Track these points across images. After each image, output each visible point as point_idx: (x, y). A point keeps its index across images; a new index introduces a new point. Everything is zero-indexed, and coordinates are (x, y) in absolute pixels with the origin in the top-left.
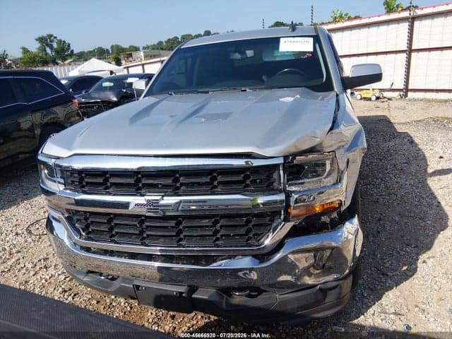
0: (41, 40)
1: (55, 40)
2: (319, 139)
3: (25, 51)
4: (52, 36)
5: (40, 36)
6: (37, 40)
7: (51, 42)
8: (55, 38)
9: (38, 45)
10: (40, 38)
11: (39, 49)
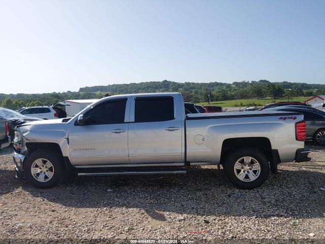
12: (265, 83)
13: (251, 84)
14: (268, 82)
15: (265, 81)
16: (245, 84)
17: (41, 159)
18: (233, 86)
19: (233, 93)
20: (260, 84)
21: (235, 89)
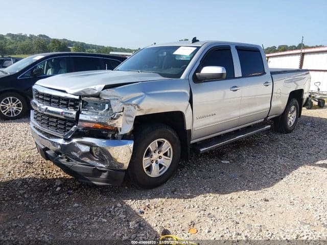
2: (97, 91)
12: (45, 38)
13: (29, 38)
14: (48, 37)
15: (45, 36)
16: (22, 38)
17: (156, 141)
18: (8, 38)
19: (10, 47)
20: (39, 39)
21: (11, 42)
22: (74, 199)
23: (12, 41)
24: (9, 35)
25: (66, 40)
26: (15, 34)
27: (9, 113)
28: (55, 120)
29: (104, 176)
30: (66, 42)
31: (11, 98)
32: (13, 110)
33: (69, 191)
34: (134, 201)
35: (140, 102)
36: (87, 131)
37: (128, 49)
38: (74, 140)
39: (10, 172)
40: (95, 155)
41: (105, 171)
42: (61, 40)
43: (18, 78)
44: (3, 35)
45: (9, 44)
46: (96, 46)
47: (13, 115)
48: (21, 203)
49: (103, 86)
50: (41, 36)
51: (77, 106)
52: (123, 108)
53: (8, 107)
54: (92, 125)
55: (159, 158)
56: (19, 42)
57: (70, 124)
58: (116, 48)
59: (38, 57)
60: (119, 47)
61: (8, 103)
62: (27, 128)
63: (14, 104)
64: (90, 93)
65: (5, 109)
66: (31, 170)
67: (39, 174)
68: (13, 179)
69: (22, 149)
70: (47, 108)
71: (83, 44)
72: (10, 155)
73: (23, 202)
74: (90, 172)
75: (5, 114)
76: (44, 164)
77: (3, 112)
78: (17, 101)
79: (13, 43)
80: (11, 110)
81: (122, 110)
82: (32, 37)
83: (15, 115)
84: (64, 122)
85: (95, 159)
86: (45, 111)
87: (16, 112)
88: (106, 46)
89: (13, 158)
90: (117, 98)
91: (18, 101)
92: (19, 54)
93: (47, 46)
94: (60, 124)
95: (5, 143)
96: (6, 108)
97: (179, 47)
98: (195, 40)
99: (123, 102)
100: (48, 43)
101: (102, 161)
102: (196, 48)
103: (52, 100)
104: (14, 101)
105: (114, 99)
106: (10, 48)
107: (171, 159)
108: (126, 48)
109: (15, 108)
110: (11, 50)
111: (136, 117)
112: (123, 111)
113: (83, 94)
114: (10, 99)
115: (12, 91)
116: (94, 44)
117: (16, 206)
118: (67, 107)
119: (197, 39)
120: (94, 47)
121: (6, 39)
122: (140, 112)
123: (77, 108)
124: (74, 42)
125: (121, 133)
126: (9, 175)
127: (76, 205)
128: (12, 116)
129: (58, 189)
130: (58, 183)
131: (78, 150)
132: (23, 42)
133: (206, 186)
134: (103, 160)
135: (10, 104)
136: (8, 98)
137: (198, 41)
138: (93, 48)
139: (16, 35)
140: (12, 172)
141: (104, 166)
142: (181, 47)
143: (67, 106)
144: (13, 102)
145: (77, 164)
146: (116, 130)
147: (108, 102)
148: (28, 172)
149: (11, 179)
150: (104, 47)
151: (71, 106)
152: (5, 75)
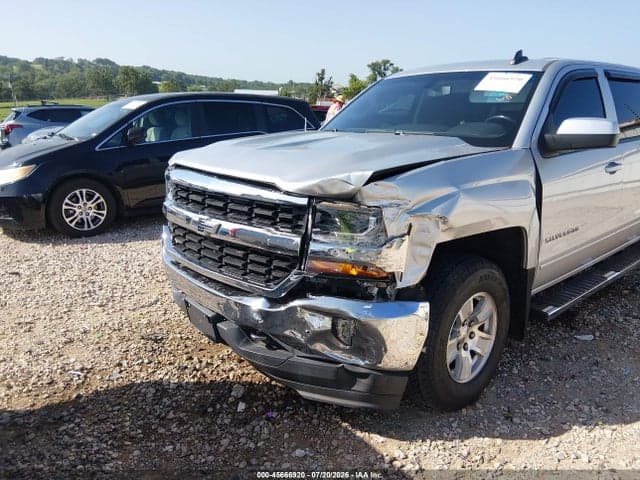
0: (375, 67)
1: (391, 68)
2: (353, 187)
3: (354, 78)
4: (388, 62)
5: (374, 61)
6: (369, 66)
7: (385, 69)
8: (392, 64)
9: (369, 72)
10: (373, 64)
11: (369, 78)
12: (109, 66)
13: (77, 65)
14: (113, 63)
15: (107, 62)
16: (65, 65)
17: (471, 299)
18: (38, 67)
19: (43, 83)
20: (97, 67)
21: (43, 75)
22: (286, 435)
23: (46, 73)
24: (40, 61)
25: (148, 68)
26: (49, 58)
27: (81, 223)
28: (240, 253)
29: (361, 386)
30: (148, 71)
31: (84, 191)
32: (89, 218)
33: (270, 414)
34: (428, 441)
35: (450, 209)
36: (325, 281)
37: (269, 83)
38: (297, 303)
39: (120, 365)
40: (342, 339)
41: (364, 376)
42: (139, 68)
43: (97, 149)
44: (27, 62)
45: (40, 79)
46: (205, 78)
47: (89, 226)
48: (169, 448)
49: (369, 174)
50: (99, 61)
51: (300, 223)
52: (410, 226)
53: (78, 211)
54: (338, 268)
55: (471, 338)
56: (59, 74)
57: (283, 265)
58: (245, 82)
59: (135, 104)
60: (250, 80)
61: (77, 202)
62: (123, 257)
63: (89, 204)
64: (335, 191)
65: (73, 215)
66: (165, 358)
67: (186, 367)
68: (133, 384)
69: (129, 304)
70: (220, 226)
71: (180, 75)
72: (105, 319)
73: (172, 443)
74: (330, 376)
75: (72, 225)
76: (189, 343)
77: (67, 220)
78: (96, 197)
79: (47, 77)
80: (84, 216)
81: (406, 232)
82: (82, 64)
83: (93, 227)
84: (268, 258)
85: (342, 346)
86: (216, 233)
87: (95, 220)
88: (225, 78)
89: (116, 327)
90: (397, 201)
91: (99, 198)
92: (59, 97)
93: (113, 81)
94: (252, 262)
95: (89, 292)
96: (75, 212)
97: (485, 73)
98: (519, 58)
99: (411, 212)
100: (115, 76)
101: (358, 350)
102: (530, 76)
103: (231, 206)
104: (90, 197)
105: (391, 206)
106: (41, 87)
107: (493, 337)
108: (265, 81)
109: (92, 213)
110: (44, 89)
111: (439, 246)
112: (409, 233)
113: (319, 192)
114: (81, 193)
115: (83, 176)
116: (203, 75)
117: (160, 455)
118: (273, 225)
119: (524, 55)
120: (202, 81)
121: (33, 69)
122: (447, 233)
123: (300, 226)
124: (164, 72)
125: (400, 285)
126: (121, 372)
127: (299, 452)
128: (86, 228)
129: (242, 406)
130: (238, 392)
131: (303, 325)
132: (66, 74)
133: (577, 400)
134: (363, 350)
135: (81, 204)
136: (77, 192)
137: (526, 59)
138: (201, 83)
139: (52, 60)
140: (125, 363)
141: (362, 363)
142: (490, 74)
143: (273, 222)
144: (88, 200)
145: (297, 357)
146: (391, 278)
147: (378, 213)
148: (159, 363)
149: (126, 382)
150: (221, 79)
151: (283, 220)
152: (70, 143)
